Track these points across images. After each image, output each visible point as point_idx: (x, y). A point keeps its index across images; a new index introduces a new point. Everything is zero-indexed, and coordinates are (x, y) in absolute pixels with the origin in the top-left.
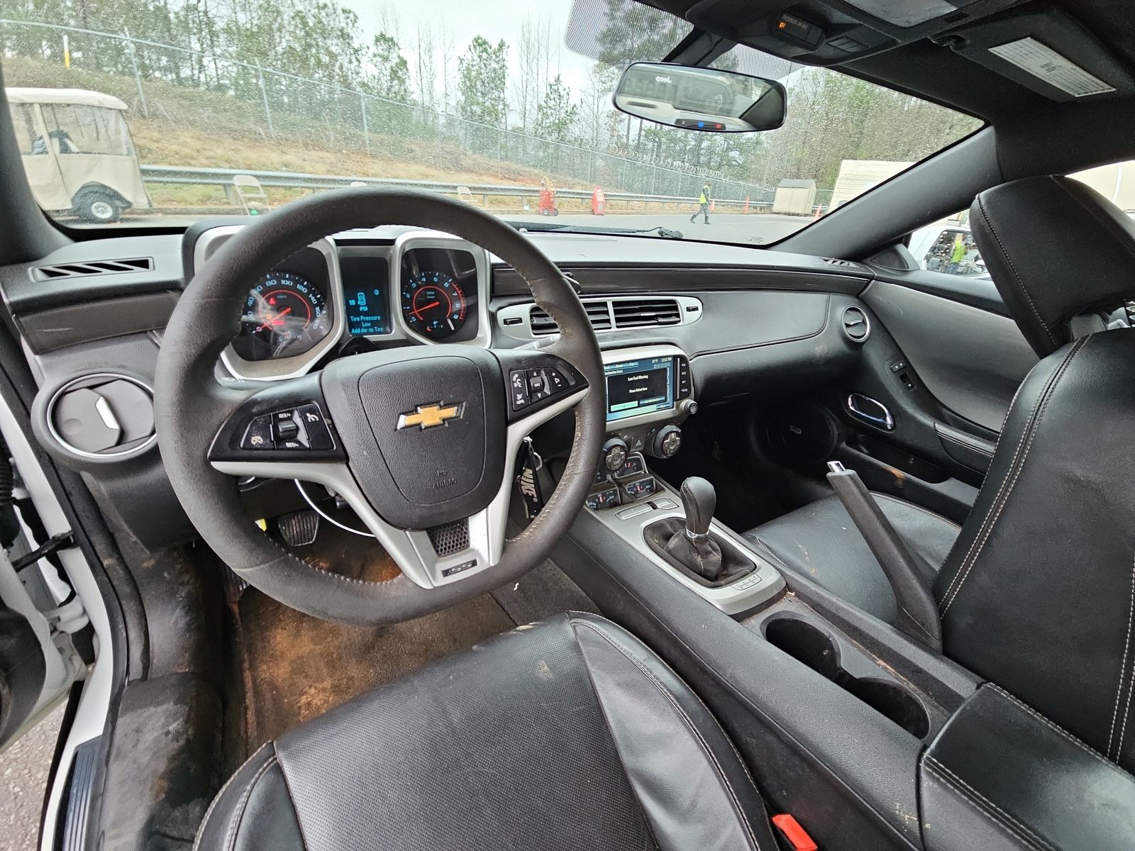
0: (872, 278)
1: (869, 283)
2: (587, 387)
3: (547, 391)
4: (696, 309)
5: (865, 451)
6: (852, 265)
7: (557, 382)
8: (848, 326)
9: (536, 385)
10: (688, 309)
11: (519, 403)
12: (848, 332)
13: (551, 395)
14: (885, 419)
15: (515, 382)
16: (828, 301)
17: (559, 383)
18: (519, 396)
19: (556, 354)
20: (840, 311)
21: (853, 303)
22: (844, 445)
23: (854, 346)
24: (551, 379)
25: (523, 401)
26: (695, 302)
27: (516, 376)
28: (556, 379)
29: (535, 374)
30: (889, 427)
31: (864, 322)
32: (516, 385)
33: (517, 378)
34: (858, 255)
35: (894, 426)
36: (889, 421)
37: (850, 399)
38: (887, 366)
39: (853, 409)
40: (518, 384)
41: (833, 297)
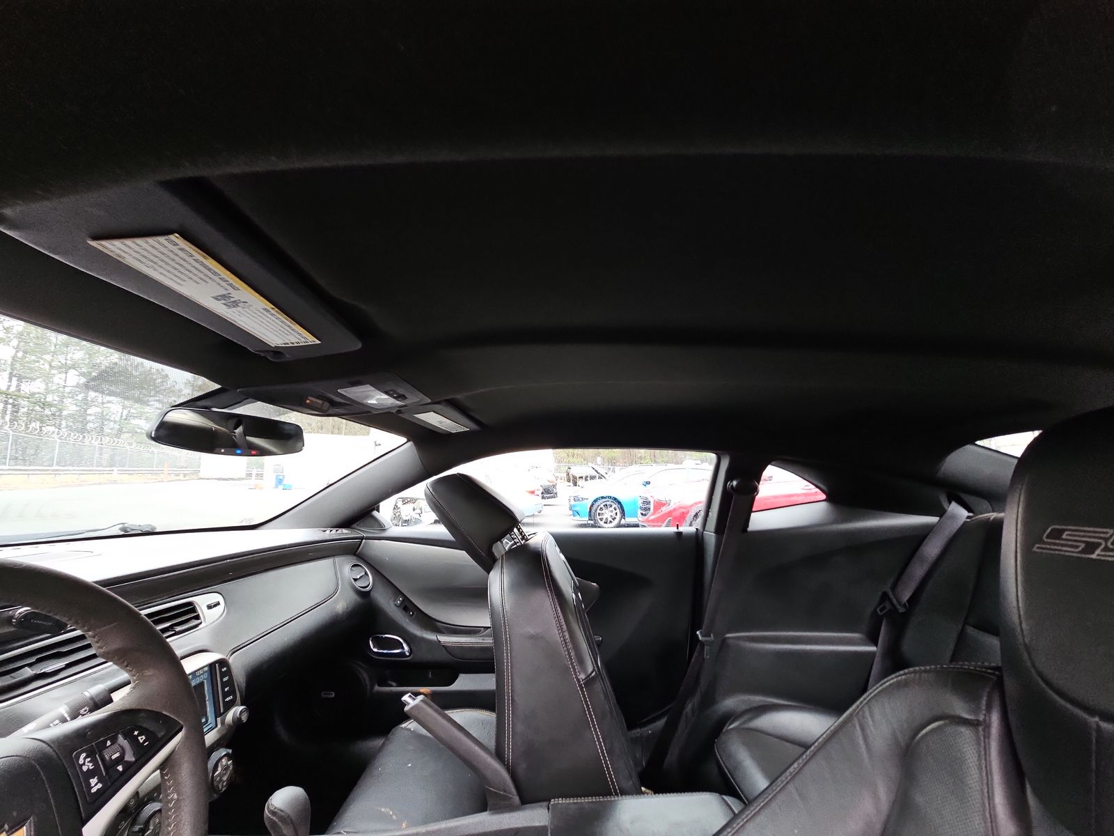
0: (362, 538)
1: (361, 542)
2: (180, 730)
3: (129, 757)
4: (218, 604)
5: (394, 684)
6: (345, 531)
7: (141, 741)
8: (355, 580)
9: (113, 757)
10: (210, 607)
11: (94, 790)
12: (358, 584)
13: (136, 760)
14: (403, 648)
15: (84, 764)
16: (334, 563)
17: (145, 741)
18: (93, 781)
19: (133, 707)
20: (347, 568)
21: (354, 561)
22: (377, 688)
23: (364, 595)
24: (134, 741)
25: (100, 786)
26: (216, 598)
27: (84, 755)
28: (139, 738)
29: (109, 743)
30: (408, 654)
31: (366, 574)
32: (85, 768)
33: (85, 759)
34: (347, 523)
35: (411, 651)
36: (406, 648)
37: (371, 643)
38: (392, 603)
39: (375, 650)
40: (88, 766)
41: (338, 559)
